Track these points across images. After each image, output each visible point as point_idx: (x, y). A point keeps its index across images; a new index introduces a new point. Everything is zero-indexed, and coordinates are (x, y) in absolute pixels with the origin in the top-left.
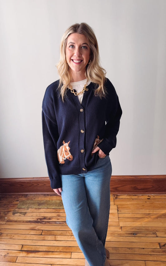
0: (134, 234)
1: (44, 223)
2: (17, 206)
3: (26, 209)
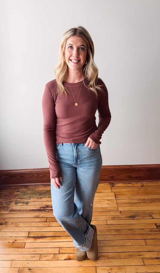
1: (47, 211)
2: (19, 197)
3: (27, 199)
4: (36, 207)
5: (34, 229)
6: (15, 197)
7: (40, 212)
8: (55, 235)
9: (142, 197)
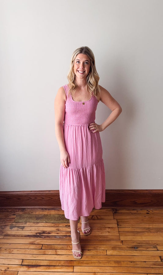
1: (43, 237)
2: (14, 221)
3: (23, 223)
4: (31, 233)
5: (29, 257)
6: (11, 221)
7: (36, 238)
8: (50, 264)
9: (147, 226)
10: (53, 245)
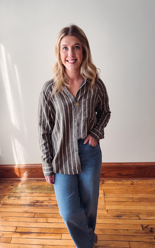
0: (118, 217)
1: (36, 206)
2: (12, 191)
3: (20, 193)
4: (27, 202)
5: (22, 224)
6: (9, 191)
7: (30, 207)
8: (41, 232)
10: (44, 214)
